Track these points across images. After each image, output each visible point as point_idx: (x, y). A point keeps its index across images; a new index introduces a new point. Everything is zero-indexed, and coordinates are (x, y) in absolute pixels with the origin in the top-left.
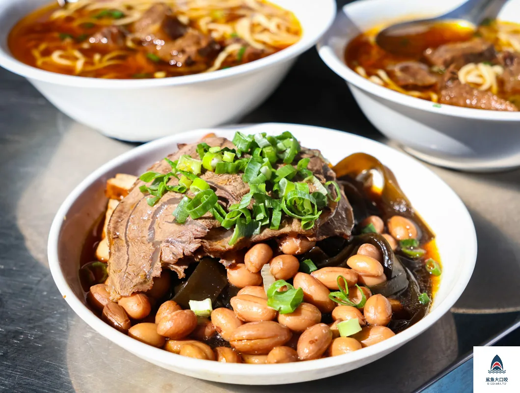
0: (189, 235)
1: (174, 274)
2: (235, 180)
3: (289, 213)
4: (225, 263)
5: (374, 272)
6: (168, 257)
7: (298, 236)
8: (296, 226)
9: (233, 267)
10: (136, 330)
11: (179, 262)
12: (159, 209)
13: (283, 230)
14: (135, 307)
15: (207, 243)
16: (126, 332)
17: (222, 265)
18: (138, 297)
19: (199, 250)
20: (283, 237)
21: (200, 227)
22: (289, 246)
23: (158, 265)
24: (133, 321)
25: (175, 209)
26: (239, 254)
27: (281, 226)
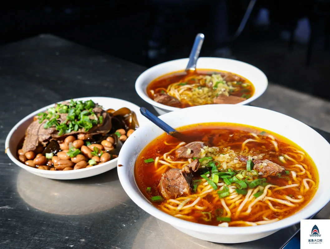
0: (47, 133)
1: (43, 145)
2: (66, 115)
3: (80, 126)
4: (59, 142)
5: (108, 146)
6: (41, 140)
7: (83, 133)
8: (83, 130)
9: (61, 143)
10: (27, 163)
11: (44, 141)
12: (42, 124)
13: (78, 132)
14: (29, 156)
15: (52, 135)
16: (24, 163)
17: (58, 143)
18: (31, 152)
19: (51, 138)
20: (78, 134)
21: (51, 130)
22: (81, 137)
23: (38, 142)
24: (27, 159)
25: (45, 125)
26: (63, 138)
27: (78, 130)
